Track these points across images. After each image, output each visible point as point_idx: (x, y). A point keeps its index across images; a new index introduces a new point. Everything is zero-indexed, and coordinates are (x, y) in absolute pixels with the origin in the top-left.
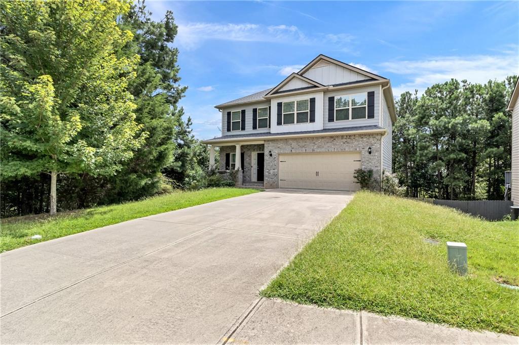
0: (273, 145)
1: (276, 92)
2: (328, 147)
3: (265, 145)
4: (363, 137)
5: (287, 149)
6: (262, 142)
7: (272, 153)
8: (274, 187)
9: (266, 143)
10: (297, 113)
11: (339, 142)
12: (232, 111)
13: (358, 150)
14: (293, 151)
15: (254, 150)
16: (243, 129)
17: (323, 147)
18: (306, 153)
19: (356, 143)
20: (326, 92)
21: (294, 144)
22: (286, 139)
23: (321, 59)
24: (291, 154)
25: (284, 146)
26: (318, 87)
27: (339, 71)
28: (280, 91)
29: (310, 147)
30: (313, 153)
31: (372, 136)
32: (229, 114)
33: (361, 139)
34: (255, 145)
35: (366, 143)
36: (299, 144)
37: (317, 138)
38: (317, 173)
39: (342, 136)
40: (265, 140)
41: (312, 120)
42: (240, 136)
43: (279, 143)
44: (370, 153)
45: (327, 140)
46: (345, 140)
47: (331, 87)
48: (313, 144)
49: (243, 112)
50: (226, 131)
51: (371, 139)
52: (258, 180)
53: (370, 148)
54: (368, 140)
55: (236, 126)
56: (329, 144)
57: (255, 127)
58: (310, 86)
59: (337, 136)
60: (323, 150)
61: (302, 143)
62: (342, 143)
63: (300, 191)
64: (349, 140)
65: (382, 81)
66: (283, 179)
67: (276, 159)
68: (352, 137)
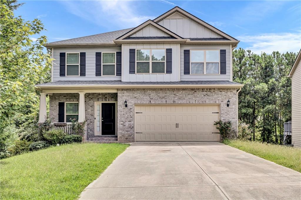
0: (128, 94)
1: (129, 38)
2: (190, 99)
3: (118, 95)
4: (222, 90)
5: (146, 99)
6: (115, 91)
7: (128, 103)
8: (130, 140)
9: (119, 92)
10: (152, 62)
11: (200, 94)
12: (67, 52)
13: (217, 102)
14: (152, 102)
15: (98, 100)
16: (83, 74)
17: (184, 99)
18: (166, 105)
19: (215, 96)
20: (182, 44)
21: (153, 94)
22: (144, 89)
23: (177, 11)
24: (150, 105)
25: (142, 97)
26: (176, 38)
27: (194, 26)
28: (131, 36)
29: (171, 97)
30: (174, 104)
31: (229, 91)
32: (62, 55)
33: (220, 93)
34: (99, 94)
35: (225, 97)
36: (159, 95)
37: (178, 89)
38: (177, 125)
39: (203, 89)
40: (118, 89)
41: (169, 71)
42: (78, 82)
43: (136, 93)
44: (228, 105)
45: (188, 92)
46: (206, 93)
47: (188, 41)
48: (174, 96)
49: (83, 55)
50: (59, 76)
51: (229, 93)
52: (103, 134)
53: (229, 101)
54: (226, 94)
55: (73, 70)
56: (190, 96)
57: (98, 74)
58: (166, 36)
59: (198, 89)
60: (184, 101)
61: (161, 94)
62: (203, 96)
63: (161, 144)
64: (209, 93)
65: (233, 41)
66: (139, 131)
67: (132, 110)
68: (212, 91)
